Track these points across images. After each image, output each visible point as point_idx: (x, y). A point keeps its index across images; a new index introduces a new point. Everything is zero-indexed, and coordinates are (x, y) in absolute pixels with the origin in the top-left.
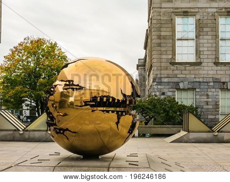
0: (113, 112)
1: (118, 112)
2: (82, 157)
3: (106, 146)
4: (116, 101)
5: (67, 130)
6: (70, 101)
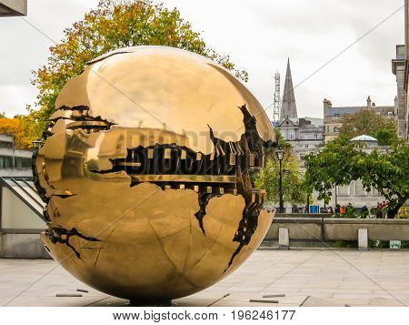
0: (189, 185)
1: (202, 186)
3: (181, 275)
4: (199, 158)
5: (74, 232)
6: (88, 159)
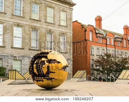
2: (45, 89)
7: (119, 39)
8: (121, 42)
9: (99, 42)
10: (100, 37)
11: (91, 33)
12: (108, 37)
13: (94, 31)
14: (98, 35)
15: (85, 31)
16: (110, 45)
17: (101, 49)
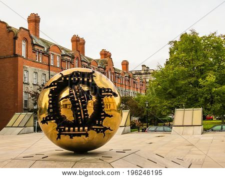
7: (69, 58)
8: (71, 62)
9: (37, 61)
10: (39, 52)
11: (24, 43)
12: (52, 52)
13: (29, 40)
14: (36, 47)
15: (15, 38)
16: (55, 66)
17: (40, 74)
